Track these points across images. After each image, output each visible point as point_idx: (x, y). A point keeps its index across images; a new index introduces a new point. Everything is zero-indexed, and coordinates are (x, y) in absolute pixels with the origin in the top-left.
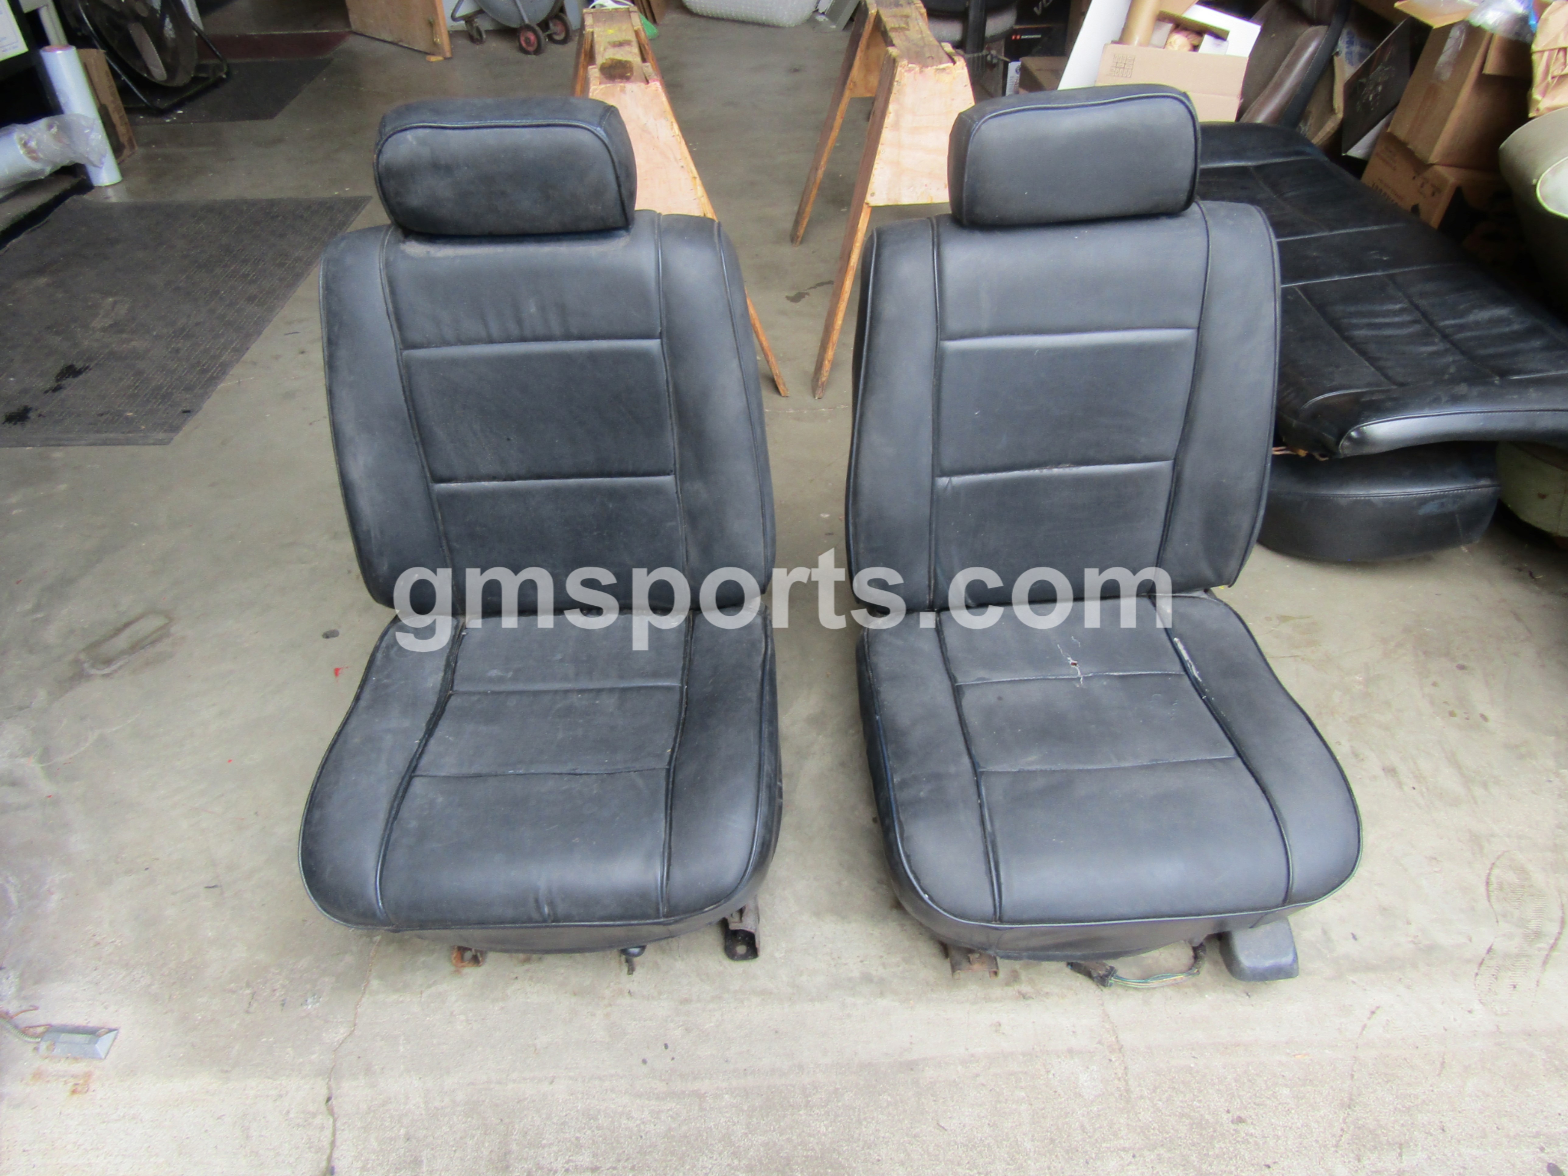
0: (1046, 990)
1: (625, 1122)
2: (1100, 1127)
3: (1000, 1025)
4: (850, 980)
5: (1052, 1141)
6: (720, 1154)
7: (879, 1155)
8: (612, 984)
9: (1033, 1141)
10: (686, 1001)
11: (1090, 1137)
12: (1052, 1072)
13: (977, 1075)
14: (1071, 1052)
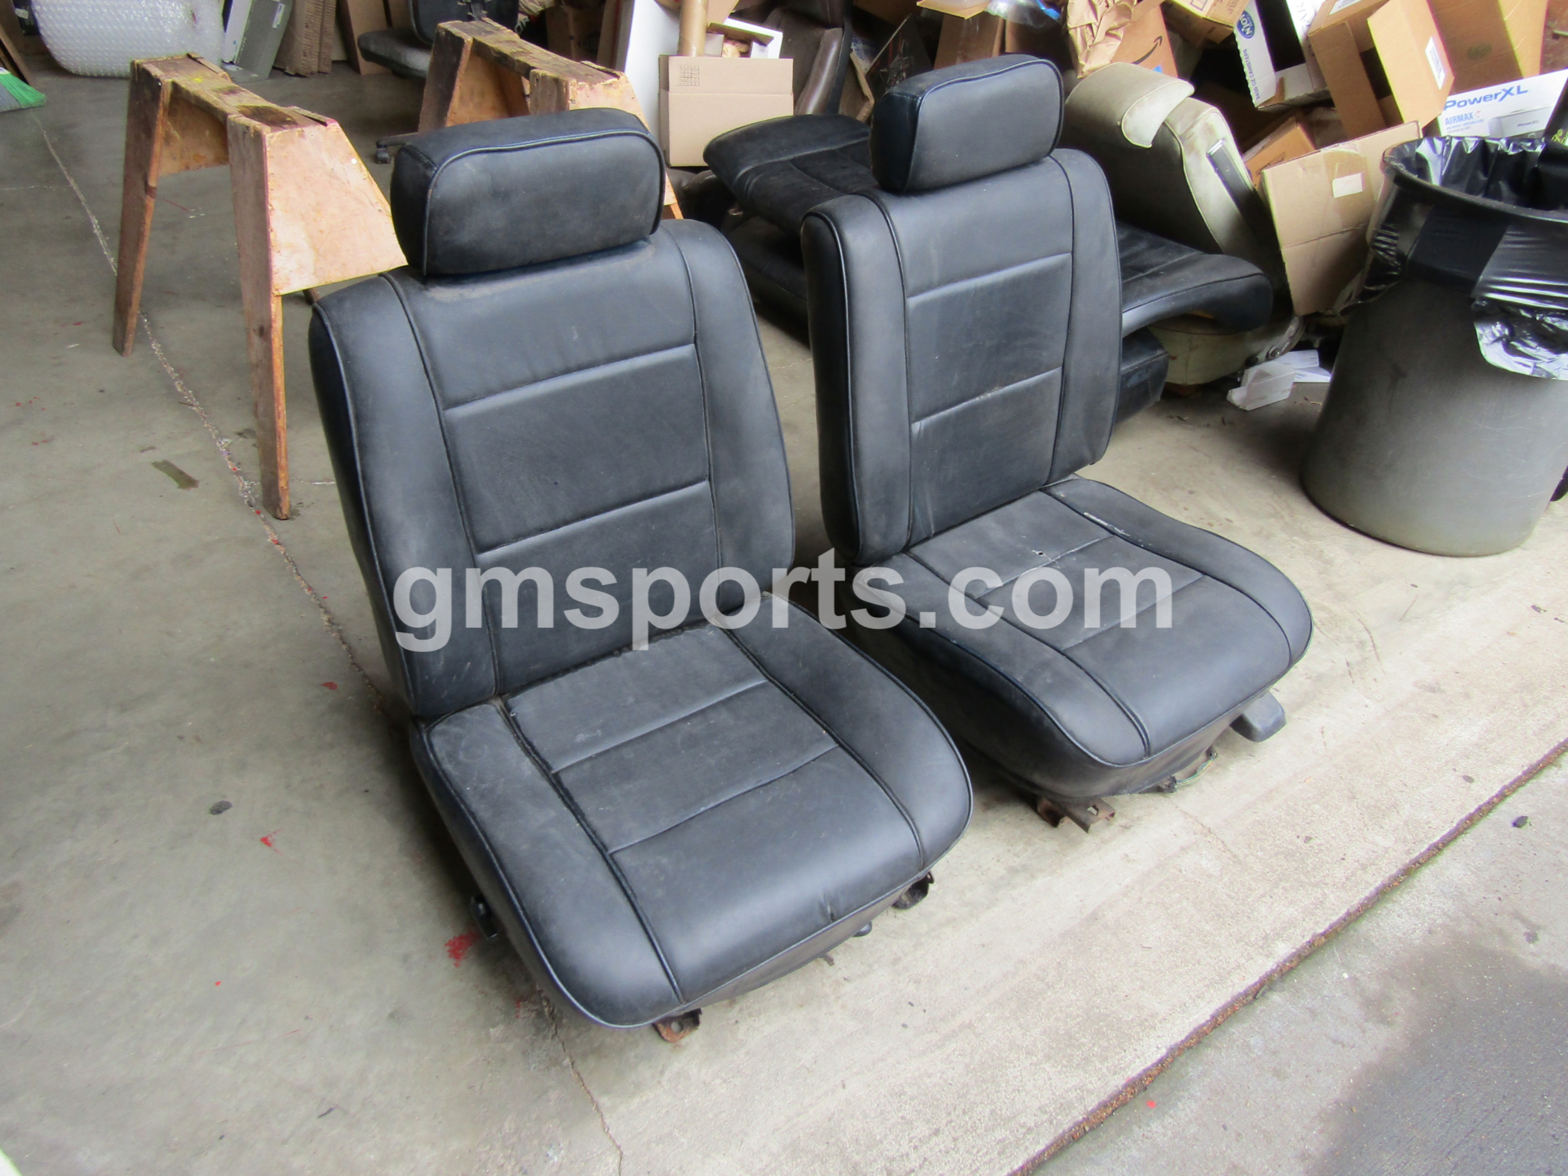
0: (1136, 815)
1: (929, 1080)
2: (1239, 890)
3: (1127, 856)
4: (1002, 878)
5: (1219, 916)
6: (1018, 1060)
7: (1124, 992)
9: (1207, 923)
10: (897, 960)
11: (1238, 900)
12: (1183, 869)
13: (1140, 899)
14: (1183, 849)
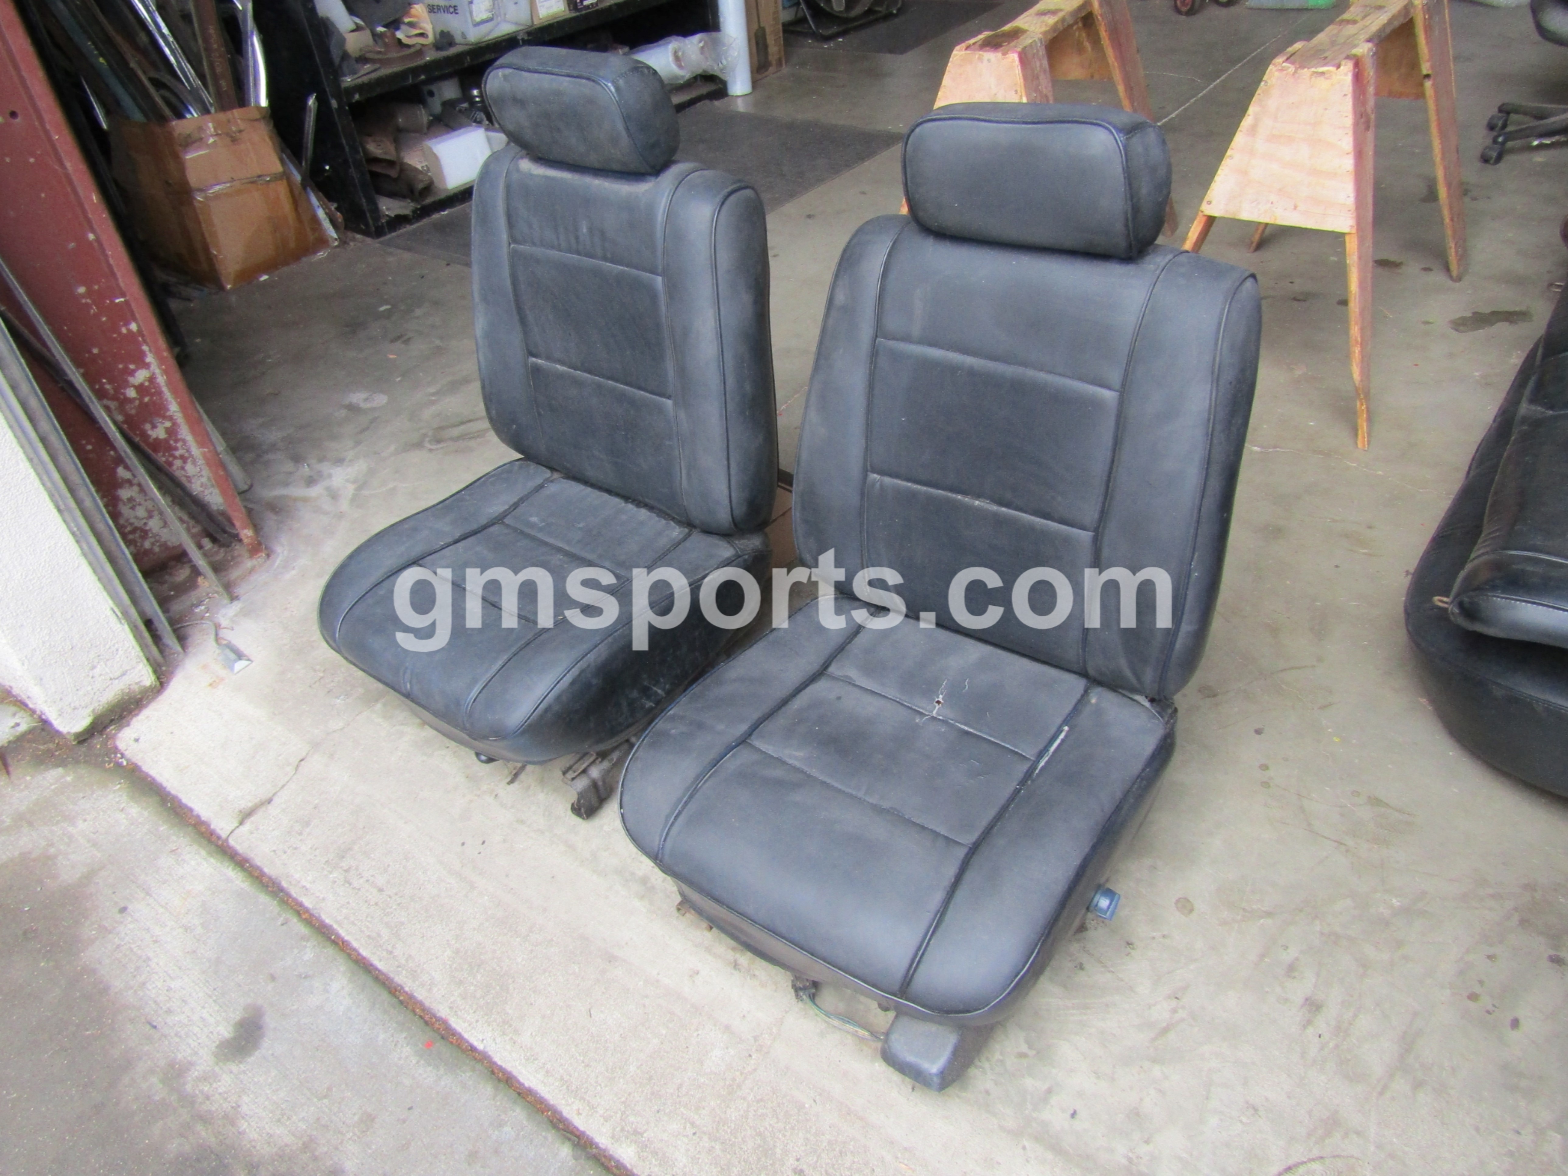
0: (757, 973)
2: (692, 1096)
3: (698, 973)
4: (633, 874)
5: (651, 1078)
6: (450, 930)
7: (535, 1001)
8: (493, 784)
9: (638, 1068)
10: (522, 822)
11: (678, 1096)
12: (700, 1032)
13: (647, 997)
14: (727, 1028)
